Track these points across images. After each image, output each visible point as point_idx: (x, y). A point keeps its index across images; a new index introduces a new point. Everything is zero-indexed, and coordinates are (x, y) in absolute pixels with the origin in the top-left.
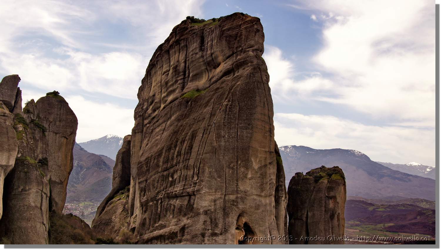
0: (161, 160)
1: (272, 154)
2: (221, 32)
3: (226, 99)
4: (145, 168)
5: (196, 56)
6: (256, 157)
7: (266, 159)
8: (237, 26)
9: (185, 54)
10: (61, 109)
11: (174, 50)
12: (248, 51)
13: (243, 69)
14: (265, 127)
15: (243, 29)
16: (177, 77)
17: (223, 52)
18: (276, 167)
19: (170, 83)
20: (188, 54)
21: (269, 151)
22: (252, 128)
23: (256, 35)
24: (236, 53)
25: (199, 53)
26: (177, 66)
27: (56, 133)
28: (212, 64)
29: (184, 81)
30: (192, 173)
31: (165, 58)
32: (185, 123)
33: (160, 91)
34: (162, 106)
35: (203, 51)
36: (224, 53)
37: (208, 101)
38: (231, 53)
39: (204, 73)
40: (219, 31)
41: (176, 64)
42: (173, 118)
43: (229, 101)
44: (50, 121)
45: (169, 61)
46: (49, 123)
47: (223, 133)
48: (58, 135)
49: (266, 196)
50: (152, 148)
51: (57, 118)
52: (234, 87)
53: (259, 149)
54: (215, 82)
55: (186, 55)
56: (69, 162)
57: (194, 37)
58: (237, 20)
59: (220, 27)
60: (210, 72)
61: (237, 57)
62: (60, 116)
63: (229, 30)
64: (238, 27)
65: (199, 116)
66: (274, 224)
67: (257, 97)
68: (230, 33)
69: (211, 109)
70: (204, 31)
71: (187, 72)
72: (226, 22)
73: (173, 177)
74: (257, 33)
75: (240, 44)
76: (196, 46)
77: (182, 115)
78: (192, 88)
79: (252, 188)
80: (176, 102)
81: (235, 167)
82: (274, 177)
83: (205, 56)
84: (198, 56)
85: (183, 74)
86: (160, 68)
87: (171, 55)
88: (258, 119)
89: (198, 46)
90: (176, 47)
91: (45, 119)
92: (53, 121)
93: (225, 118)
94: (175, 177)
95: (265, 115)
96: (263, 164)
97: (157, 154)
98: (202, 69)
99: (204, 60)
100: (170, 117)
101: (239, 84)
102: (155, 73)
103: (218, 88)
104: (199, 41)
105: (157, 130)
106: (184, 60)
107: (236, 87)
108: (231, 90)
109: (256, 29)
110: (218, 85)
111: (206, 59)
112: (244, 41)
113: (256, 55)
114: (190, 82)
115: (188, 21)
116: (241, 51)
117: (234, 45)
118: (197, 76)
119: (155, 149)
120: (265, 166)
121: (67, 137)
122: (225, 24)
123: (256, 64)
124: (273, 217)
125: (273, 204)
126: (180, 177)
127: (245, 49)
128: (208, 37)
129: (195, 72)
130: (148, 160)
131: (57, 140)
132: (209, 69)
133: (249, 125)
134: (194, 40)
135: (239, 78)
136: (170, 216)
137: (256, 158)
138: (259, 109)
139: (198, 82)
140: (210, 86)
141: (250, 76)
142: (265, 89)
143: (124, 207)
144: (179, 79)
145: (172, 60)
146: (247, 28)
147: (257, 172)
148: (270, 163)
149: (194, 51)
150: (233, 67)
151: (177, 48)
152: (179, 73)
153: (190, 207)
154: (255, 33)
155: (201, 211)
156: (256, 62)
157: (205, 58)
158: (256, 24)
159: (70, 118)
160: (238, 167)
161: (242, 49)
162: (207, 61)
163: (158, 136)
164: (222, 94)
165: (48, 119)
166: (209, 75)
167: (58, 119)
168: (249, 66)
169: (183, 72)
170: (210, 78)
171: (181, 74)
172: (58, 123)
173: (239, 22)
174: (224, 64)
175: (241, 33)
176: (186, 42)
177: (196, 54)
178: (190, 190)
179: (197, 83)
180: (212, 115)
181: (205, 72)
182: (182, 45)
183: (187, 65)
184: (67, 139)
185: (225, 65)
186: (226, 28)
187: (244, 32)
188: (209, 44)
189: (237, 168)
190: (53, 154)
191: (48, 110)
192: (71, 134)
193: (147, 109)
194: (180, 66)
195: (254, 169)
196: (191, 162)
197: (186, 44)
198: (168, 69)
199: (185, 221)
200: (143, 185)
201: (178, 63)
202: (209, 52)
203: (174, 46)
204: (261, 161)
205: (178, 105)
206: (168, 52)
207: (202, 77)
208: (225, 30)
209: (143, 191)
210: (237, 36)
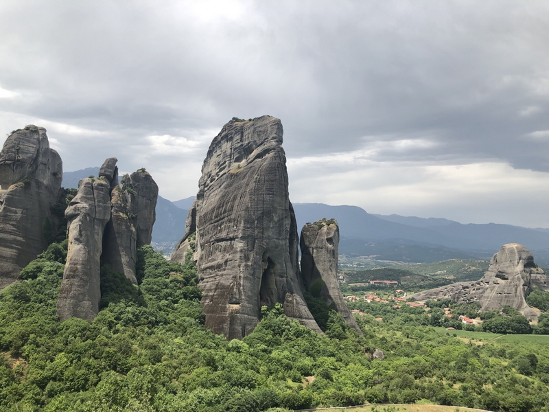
0: (214, 215)
1: (287, 211)
3: (256, 174)
4: (203, 221)
6: (276, 213)
7: (282, 214)
9: (231, 143)
11: (224, 141)
12: (272, 142)
13: (268, 154)
14: (282, 193)
15: (269, 126)
16: (226, 159)
17: (255, 142)
18: (290, 220)
19: (221, 162)
20: (233, 143)
21: (285, 209)
22: (273, 194)
24: (264, 143)
25: (240, 143)
26: (226, 151)
27: (143, 197)
28: (249, 150)
29: (230, 161)
30: (233, 224)
31: (218, 146)
32: (229, 190)
33: (215, 168)
34: (217, 178)
35: (242, 141)
37: (245, 176)
38: (261, 143)
39: (244, 157)
40: (253, 128)
42: (222, 186)
43: (258, 176)
45: (220, 148)
48: (145, 198)
49: (282, 240)
50: (208, 207)
52: (262, 166)
53: (278, 207)
54: (250, 162)
56: (153, 216)
58: (265, 120)
59: (254, 125)
60: (248, 156)
61: (264, 146)
62: (146, 185)
63: (259, 127)
64: (266, 125)
65: (238, 186)
66: (288, 258)
67: (277, 172)
68: (260, 129)
69: (247, 180)
70: (244, 127)
71: (232, 155)
72: (258, 122)
73: (221, 227)
74: (278, 130)
75: (266, 137)
77: (228, 185)
78: (235, 167)
79: (273, 233)
80: (225, 176)
81: (262, 220)
82: (288, 227)
84: (239, 145)
85: (229, 157)
86: (215, 152)
87: (222, 144)
89: (239, 138)
92: (142, 188)
93: (255, 187)
95: (282, 185)
97: (211, 211)
98: (242, 153)
99: (243, 148)
101: (265, 164)
102: (212, 155)
103: (251, 167)
104: (240, 134)
105: (212, 194)
106: (231, 147)
108: (260, 168)
110: (251, 164)
111: (245, 146)
112: (269, 134)
114: (234, 163)
115: (234, 120)
116: (267, 142)
117: (262, 137)
118: (239, 159)
119: (210, 208)
120: (282, 219)
123: (277, 151)
124: (288, 253)
125: (288, 244)
126: (225, 226)
127: (270, 140)
128: (246, 132)
129: (237, 156)
130: (205, 215)
131: (144, 202)
132: (246, 153)
133: (271, 191)
134: (237, 133)
135: (265, 159)
136: (218, 253)
139: (240, 163)
140: (247, 166)
141: (273, 159)
145: (223, 147)
147: (276, 223)
148: (286, 217)
149: (237, 141)
150: (261, 152)
151: (226, 139)
152: (227, 156)
153: (232, 247)
155: (239, 249)
156: (277, 149)
159: (153, 187)
161: (268, 140)
162: (245, 148)
163: (212, 198)
164: (254, 171)
166: (246, 158)
168: (272, 152)
169: (229, 155)
170: (247, 160)
172: (144, 190)
173: (267, 121)
177: (238, 143)
178: (231, 235)
180: (247, 185)
182: (229, 137)
183: (232, 151)
184: (151, 200)
185: (256, 151)
187: (269, 129)
188: (246, 137)
190: (142, 211)
193: (207, 180)
194: (228, 151)
195: (274, 221)
196: (233, 217)
197: (231, 136)
198: (220, 153)
199: (228, 256)
200: (202, 232)
201: (226, 149)
202: (246, 142)
203: (224, 138)
204: (280, 216)
205: (226, 178)
206: (220, 142)
207: (242, 159)
208: (257, 127)
209: (202, 235)
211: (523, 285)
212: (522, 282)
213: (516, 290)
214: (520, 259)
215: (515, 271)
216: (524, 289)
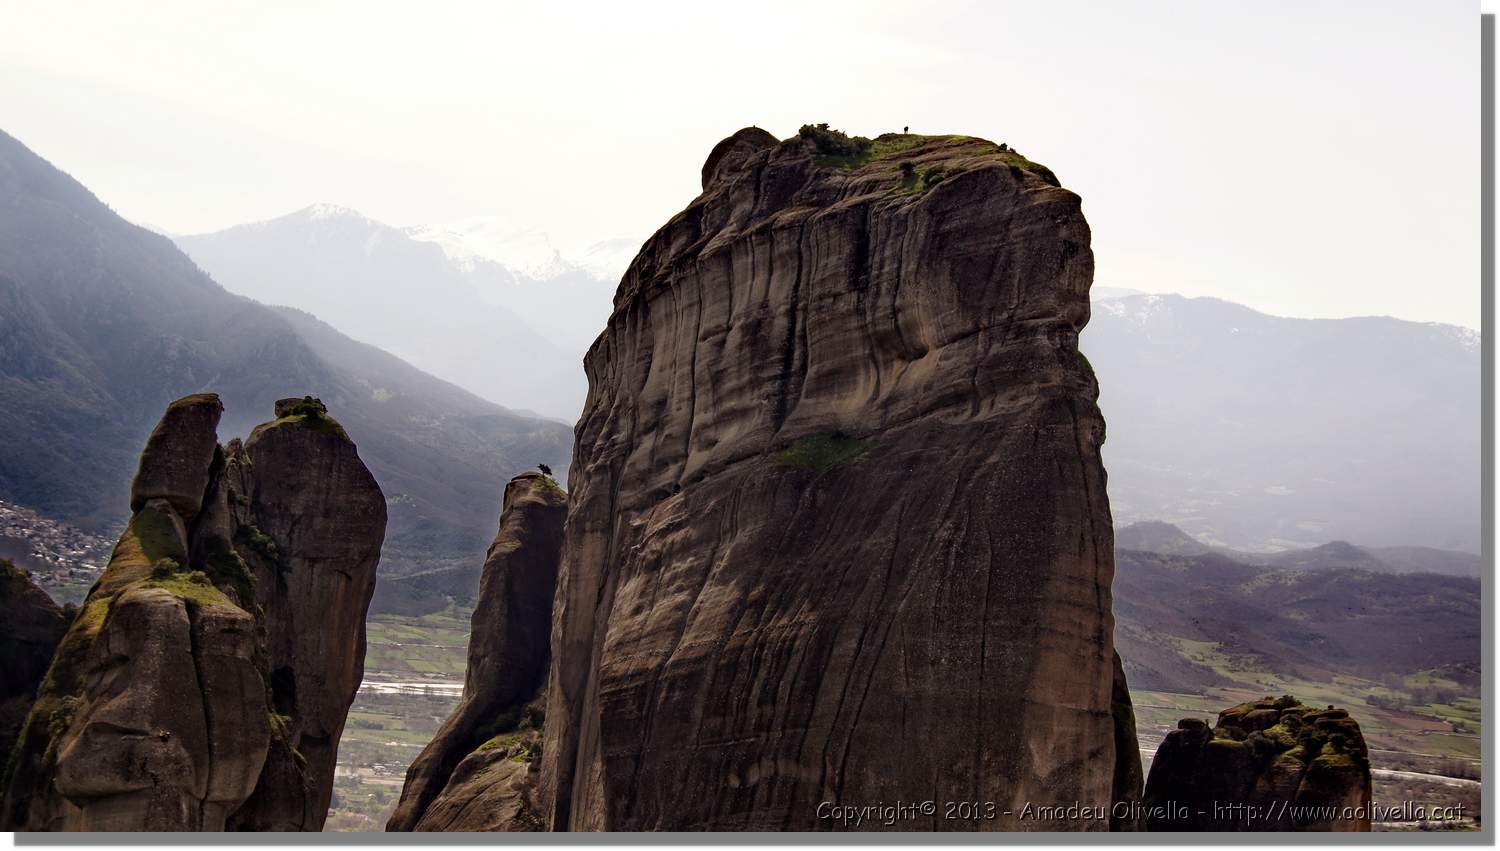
0: (701, 699)
1: (1102, 721)
2: (934, 237)
3: (947, 517)
4: (631, 710)
5: (834, 303)
6: (1047, 735)
7: (1078, 741)
8: (996, 225)
9: (794, 283)
10: (330, 470)
11: (750, 259)
12: (1034, 330)
13: (1012, 399)
14: (1080, 625)
15: (1016, 237)
16: (759, 368)
17: (937, 314)
18: (1111, 768)
19: (730, 380)
20: (802, 284)
21: (1090, 712)
22: (1037, 632)
23: (1063, 267)
24: (986, 328)
25: (847, 296)
26: (758, 324)
27: (313, 561)
28: (898, 345)
29: (785, 385)
30: (816, 775)
31: (714, 279)
32: (789, 572)
33: (687, 394)
35: (862, 290)
36: (946, 316)
37: (880, 509)
38: (969, 326)
39: (862, 372)
40: (928, 233)
41: (756, 314)
42: (742, 535)
43: (957, 528)
44: (293, 516)
45: (727, 293)
46: (290, 523)
47: (931, 649)
48: (318, 568)
50: (658, 631)
51: (317, 502)
52: (977, 474)
53: (1057, 705)
54: (901, 418)
55: (796, 287)
56: (353, 659)
57: (832, 232)
58: (996, 198)
59: (933, 216)
60: (886, 368)
61: (990, 346)
62: (328, 494)
63: (964, 233)
64: (1000, 227)
65: (843, 563)
67: (1057, 517)
68: (967, 246)
69: (891, 545)
70: (871, 213)
71: (797, 354)
72: (955, 199)
73: (742, 776)
74: (1070, 261)
75: (1002, 297)
76: (837, 266)
77: (778, 537)
78: (815, 422)
81: (970, 774)
83: (868, 313)
84: (842, 306)
85: (781, 360)
86: (691, 306)
87: (738, 277)
88: (1060, 601)
89: (843, 269)
90: (759, 250)
91: (277, 511)
92: (303, 514)
93: (940, 590)
94: (754, 777)
95: (1082, 581)
96: (1068, 759)
97: (682, 671)
98: (854, 354)
99: (866, 325)
100: (732, 526)
101: (995, 464)
102: (668, 316)
103: (916, 457)
104: (847, 249)
105: (679, 564)
106: (788, 307)
107: (984, 476)
108: (966, 481)
109: (1065, 241)
110: (914, 442)
111: (874, 323)
112: (1019, 288)
113: (1062, 346)
114: (807, 397)
115: (807, 144)
116: (1007, 327)
117: (980, 299)
118: (835, 379)
120: (1076, 765)
121: (348, 573)
122: (949, 208)
123: (1059, 387)
126: (771, 782)
127: (1020, 319)
128: (886, 240)
129: (828, 365)
130: (645, 682)
131: (315, 583)
132: (880, 357)
133: (1025, 622)
134: (832, 241)
135: (993, 434)
137: (1046, 738)
138: (1064, 564)
139: (838, 402)
140: (882, 430)
141: (1036, 433)
142: (1086, 484)
143: (525, 799)
144: (765, 374)
145: (743, 294)
146: (1033, 236)
147: (1045, 790)
148: (1093, 755)
149: (829, 286)
150: (973, 383)
151: (761, 253)
152: (768, 351)
154: (1062, 261)
156: (1058, 379)
157: (869, 319)
158: (1065, 222)
159: (362, 503)
160: (982, 774)
161: (1011, 318)
162: (875, 333)
163: (680, 590)
164: (934, 492)
165: (287, 509)
166: (878, 382)
167: (321, 507)
168: (1033, 394)
169: (780, 350)
170: (884, 394)
171: (772, 358)
172: (319, 522)
173: (1005, 207)
174: (940, 359)
175: (1011, 253)
176: (797, 238)
177: (837, 296)
179: (833, 403)
180: (896, 570)
181: (866, 366)
182: (783, 248)
183: (799, 326)
184: (349, 577)
185: (942, 363)
186: (954, 225)
187: (1019, 253)
188: (886, 269)
189: (976, 777)
190: (300, 637)
191: (288, 476)
192: (364, 560)
193: (630, 446)
194: (771, 323)
195: (1036, 779)
196: (816, 740)
197: (796, 245)
198: (723, 320)
200: (623, 773)
201: (762, 312)
202: (885, 301)
203: (749, 245)
204: (1063, 747)
205: (765, 493)
206: (725, 258)
207: (855, 382)
208: (949, 232)
210: (993, 267)
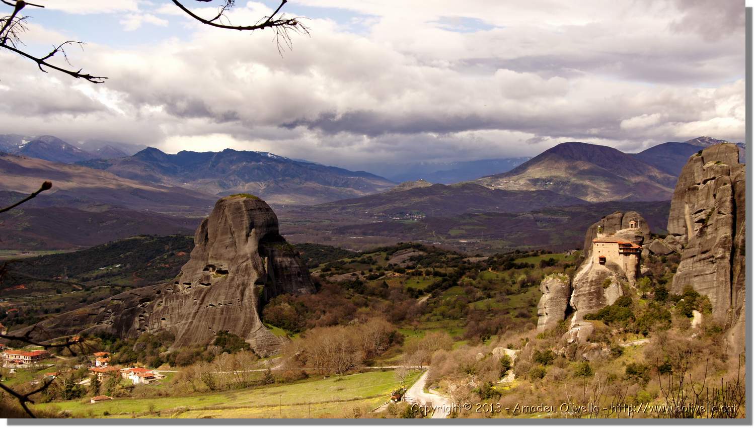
211: (257, 283)
212: (254, 276)
213: (242, 294)
214: (252, 226)
215: (242, 253)
216: (256, 291)
